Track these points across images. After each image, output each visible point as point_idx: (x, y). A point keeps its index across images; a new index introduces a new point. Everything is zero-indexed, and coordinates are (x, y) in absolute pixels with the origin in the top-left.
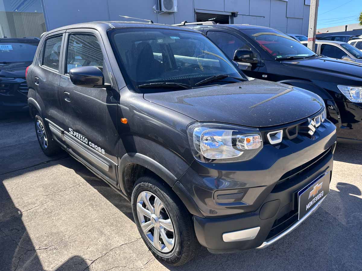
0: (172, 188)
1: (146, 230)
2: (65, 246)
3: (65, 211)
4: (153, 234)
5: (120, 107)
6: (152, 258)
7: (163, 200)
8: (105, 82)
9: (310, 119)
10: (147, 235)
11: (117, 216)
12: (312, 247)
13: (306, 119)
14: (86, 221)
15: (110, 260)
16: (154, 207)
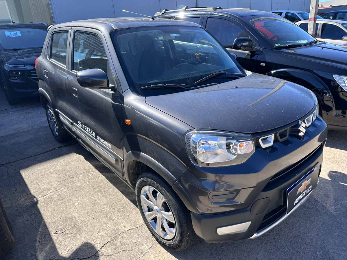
0: (172, 186)
1: (149, 219)
2: (78, 231)
3: (77, 197)
4: (156, 222)
5: (124, 107)
6: (155, 243)
7: (165, 196)
8: (109, 82)
9: (301, 121)
10: (150, 223)
11: (123, 202)
12: (300, 234)
13: (297, 121)
14: (96, 206)
15: (118, 244)
16: (156, 200)
